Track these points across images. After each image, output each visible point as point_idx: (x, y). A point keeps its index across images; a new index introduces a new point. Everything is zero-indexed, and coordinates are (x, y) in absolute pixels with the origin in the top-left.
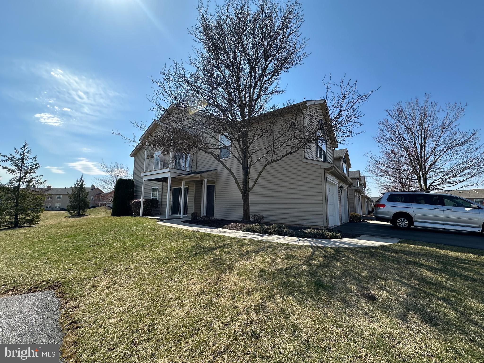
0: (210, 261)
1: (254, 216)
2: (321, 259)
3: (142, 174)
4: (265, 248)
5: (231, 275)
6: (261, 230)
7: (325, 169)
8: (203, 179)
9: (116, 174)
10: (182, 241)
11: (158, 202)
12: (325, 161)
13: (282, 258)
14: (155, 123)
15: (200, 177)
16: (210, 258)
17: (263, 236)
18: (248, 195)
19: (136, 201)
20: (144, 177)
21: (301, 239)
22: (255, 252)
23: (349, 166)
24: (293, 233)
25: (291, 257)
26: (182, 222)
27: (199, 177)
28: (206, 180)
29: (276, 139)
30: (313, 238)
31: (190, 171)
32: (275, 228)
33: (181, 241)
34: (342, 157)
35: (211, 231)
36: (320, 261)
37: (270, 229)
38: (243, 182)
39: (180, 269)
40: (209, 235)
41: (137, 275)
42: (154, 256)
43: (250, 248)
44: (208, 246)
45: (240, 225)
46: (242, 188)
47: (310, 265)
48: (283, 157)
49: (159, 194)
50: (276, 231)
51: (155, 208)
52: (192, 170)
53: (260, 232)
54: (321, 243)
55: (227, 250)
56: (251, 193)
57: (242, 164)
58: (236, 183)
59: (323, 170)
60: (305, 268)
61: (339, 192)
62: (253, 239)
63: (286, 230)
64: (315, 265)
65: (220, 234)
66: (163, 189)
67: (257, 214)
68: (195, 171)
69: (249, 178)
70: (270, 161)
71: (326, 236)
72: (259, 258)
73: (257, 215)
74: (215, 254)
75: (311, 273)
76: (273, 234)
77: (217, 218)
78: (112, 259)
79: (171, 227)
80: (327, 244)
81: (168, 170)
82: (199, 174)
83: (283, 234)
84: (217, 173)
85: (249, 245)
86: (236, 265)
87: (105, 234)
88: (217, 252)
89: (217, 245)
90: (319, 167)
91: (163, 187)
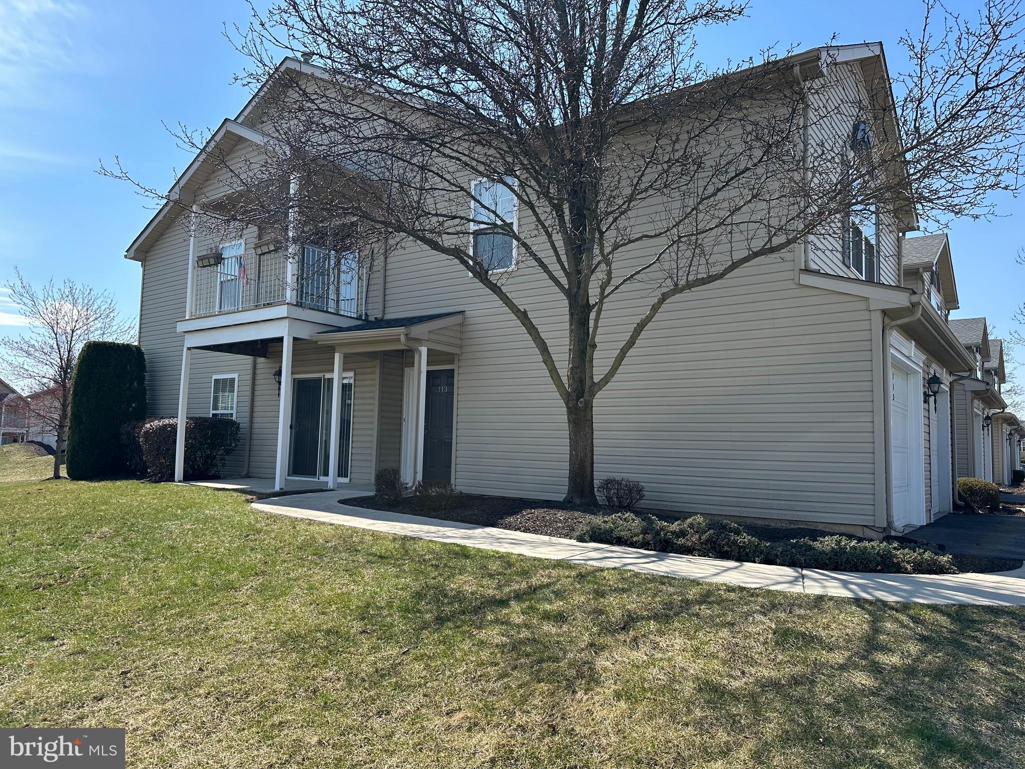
0: (497, 646)
1: (608, 484)
2: (914, 648)
3: (181, 327)
4: (687, 603)
5: (596, 698)
6: (649, 537)
7: (884, 312)
8: (413, 345)
9: (67, 323)
10: (368, 573)
11: (238, 428)
12: (870, 280)
13: (765, 643)
14: (228, 132)
15: (403, 338)
16: (494, 635)
17: (662, 560)
18: (589, 406)
19: (156, 423)
20: (187, 336)
21: (805, 572)
22: (655, 617)
23: (951, 302)
24: (773, 552)
25: (796, 638)
26: (340, 502)
27: (399, 340)
28: (424, 350)
29: (706, 198)
30: (851, 571)
31: (359, 318)
32: (700, 531)
33: (364, 572)
34: (928, 267)
35: (464, 538)
36: (910, 655)
37: (682, 534)
38: (572, 360)
39: (397, 674)
40: (463, 553)
41: (247, 694)
42: (286, 628)
43: (633, 603)
44: (473, 594)
45: (561, 515)
46: (565, 380)
47: (876, 669)
48: (734, 266)
49: (241, 399)
50: (707, 540)
51: (228, 452)
52: (369, 312)
53: (645, 545)
54: (891, 590)
55: (548, 607)
56: (601, 403)
57: (568, 293)
58: (545, 362)
59: (877, 318)
60: (861, 679)
61: (925, 402)
62: (629, 567)
63: (745, 538)
64: (895, 668)
65: (502, 550)
66: (257, 382)
67: (618, 476)
68: (380, 316)
69: (594, 346)
70: (682, 282)
71: (898, 563)
72: (679, 642)
73: (619, 483)
74: (507, 623)
75: (891, 698)
76: (696, 553)
77: (466, 490)
78: (138, 637)
79: (311, 522)
80: (912, 594)
81: (282, 311)
82: (401, 330)
83: (735, 553)
84: (462, 325)
85: (624, 590)
86: (602, 662)
87: (74, 547)
88: (515, 613)
89: (507, 590)
90: (862, 306)
91: (254, 374)
